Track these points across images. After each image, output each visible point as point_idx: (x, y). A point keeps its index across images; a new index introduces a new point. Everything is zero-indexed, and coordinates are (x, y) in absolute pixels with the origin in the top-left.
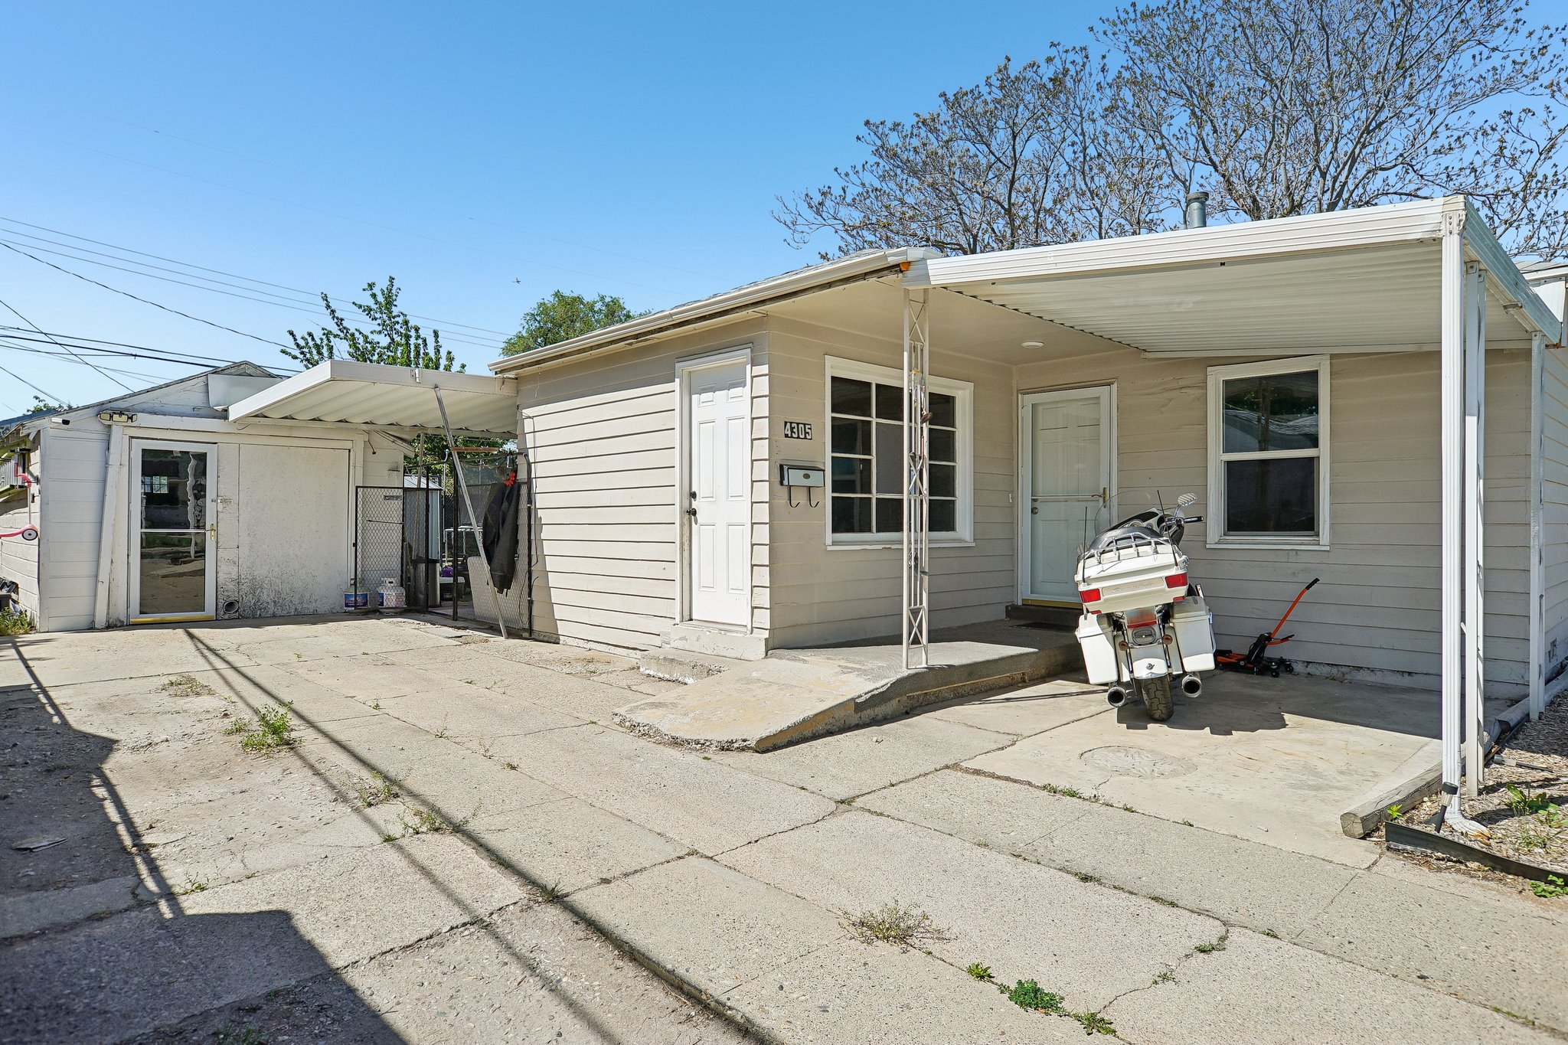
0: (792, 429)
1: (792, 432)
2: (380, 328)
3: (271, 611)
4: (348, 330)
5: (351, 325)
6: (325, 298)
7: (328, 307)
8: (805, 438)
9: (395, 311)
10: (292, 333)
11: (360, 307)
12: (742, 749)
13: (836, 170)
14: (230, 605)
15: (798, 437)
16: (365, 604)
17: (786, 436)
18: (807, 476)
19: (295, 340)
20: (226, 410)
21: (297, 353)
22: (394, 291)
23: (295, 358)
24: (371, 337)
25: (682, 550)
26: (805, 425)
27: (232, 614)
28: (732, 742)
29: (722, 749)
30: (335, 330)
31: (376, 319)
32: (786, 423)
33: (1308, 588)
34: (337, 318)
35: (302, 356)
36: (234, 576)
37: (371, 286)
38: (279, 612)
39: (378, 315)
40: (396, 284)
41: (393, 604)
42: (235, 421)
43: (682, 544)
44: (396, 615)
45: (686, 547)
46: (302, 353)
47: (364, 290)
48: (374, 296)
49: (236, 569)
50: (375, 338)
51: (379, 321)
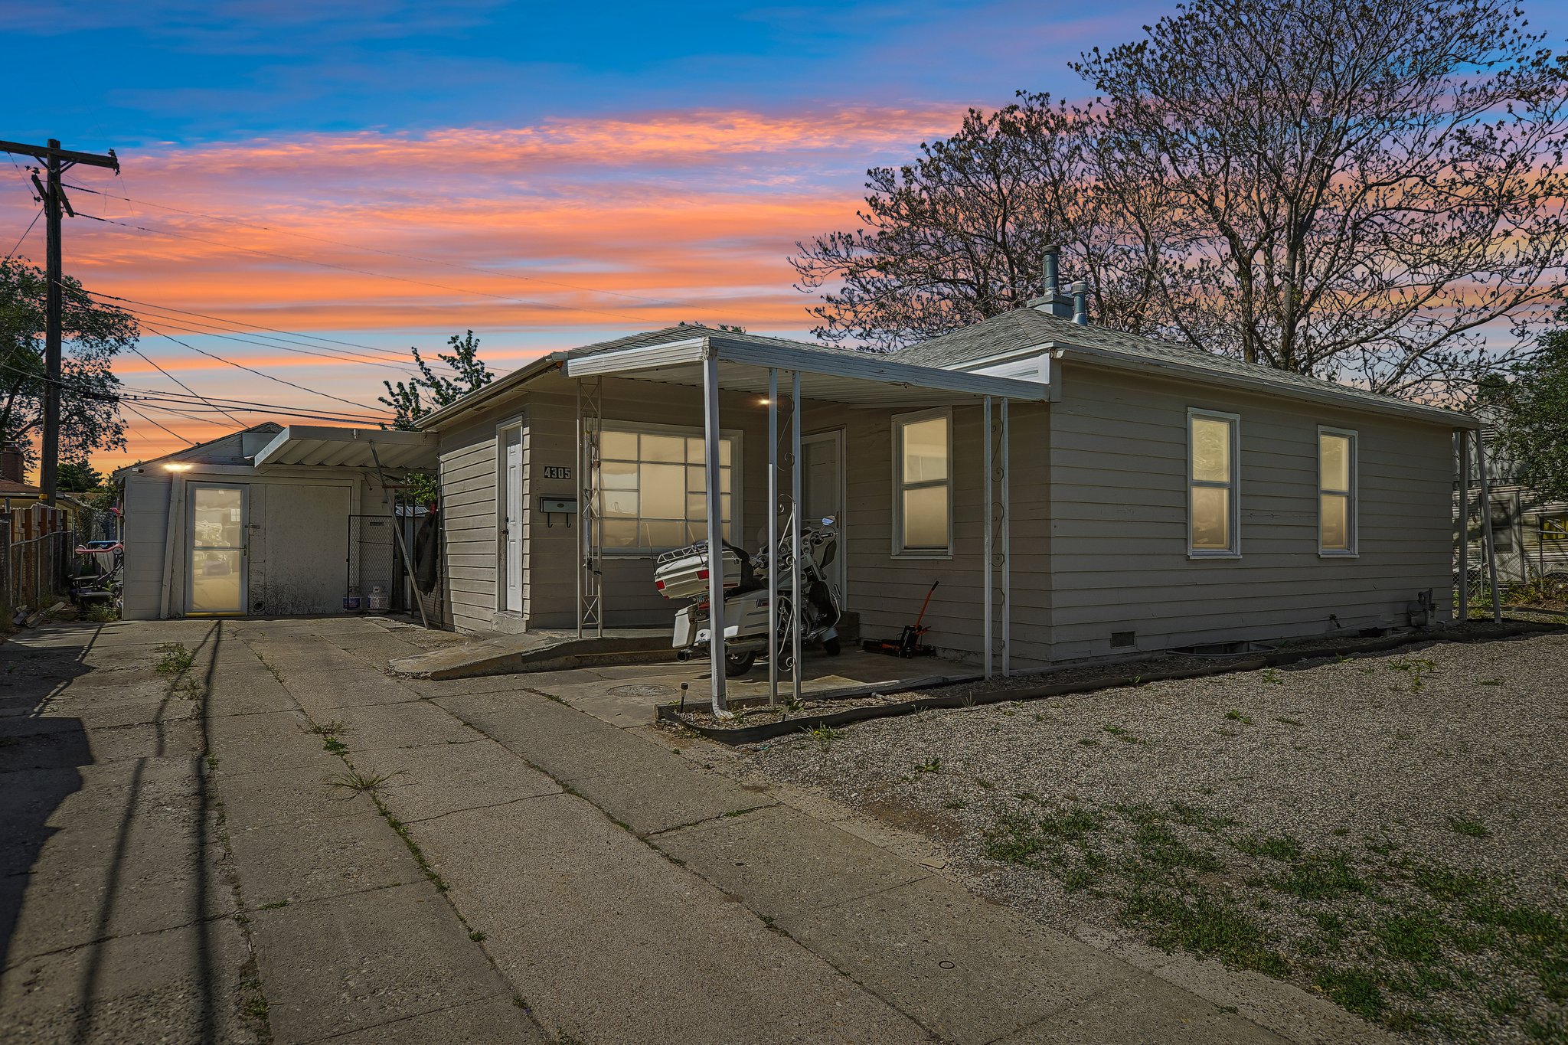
0: (551, 472)
1: (551, 473)
2: (462, 376)
3: (289, 611)
4: (434, 378)
5: (437, 374)
6: (415, 352)
7: (418, 359)
8: (564, 478)
9: (475, 360)
10: (387, 383)
11: (445, 358)
12: (425, 678)
13: (858, 213)
14: (259, 605)
15: (558, 477)
16: (358, 606)
17: (546, 477)
18: (561, 506)
19: (390, 389)
20: (253, 459)
21: (390, 399)
22: (473, 343)
23: (390, 404)
24: (454, 384)
25: (499, 559)
26: (564, 468)
27: (260, 612)
28: (420, 674)
29: (414, 678)
30: (423, 378)
31: (458, 368)
32: (546, 468)
33: (933, 589)
34: (426, 369)
35: (395, 403)
36: (261, 583)
37: (454, 339)
38: (296, 611)
39: (460, 365)
40: (474, 338)
41: (378, 606)
42: (259, 466)
43: (500, 555)
44: (381, 615)
45: (503, 557)
46: (395, 400)
47: (449, 343)
48: (457, 348)
49: (263, 578)
50: (459, 384)
51: (462, 370)
